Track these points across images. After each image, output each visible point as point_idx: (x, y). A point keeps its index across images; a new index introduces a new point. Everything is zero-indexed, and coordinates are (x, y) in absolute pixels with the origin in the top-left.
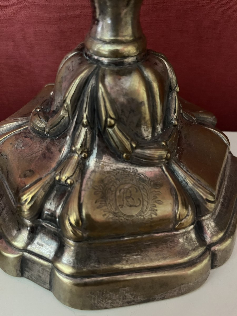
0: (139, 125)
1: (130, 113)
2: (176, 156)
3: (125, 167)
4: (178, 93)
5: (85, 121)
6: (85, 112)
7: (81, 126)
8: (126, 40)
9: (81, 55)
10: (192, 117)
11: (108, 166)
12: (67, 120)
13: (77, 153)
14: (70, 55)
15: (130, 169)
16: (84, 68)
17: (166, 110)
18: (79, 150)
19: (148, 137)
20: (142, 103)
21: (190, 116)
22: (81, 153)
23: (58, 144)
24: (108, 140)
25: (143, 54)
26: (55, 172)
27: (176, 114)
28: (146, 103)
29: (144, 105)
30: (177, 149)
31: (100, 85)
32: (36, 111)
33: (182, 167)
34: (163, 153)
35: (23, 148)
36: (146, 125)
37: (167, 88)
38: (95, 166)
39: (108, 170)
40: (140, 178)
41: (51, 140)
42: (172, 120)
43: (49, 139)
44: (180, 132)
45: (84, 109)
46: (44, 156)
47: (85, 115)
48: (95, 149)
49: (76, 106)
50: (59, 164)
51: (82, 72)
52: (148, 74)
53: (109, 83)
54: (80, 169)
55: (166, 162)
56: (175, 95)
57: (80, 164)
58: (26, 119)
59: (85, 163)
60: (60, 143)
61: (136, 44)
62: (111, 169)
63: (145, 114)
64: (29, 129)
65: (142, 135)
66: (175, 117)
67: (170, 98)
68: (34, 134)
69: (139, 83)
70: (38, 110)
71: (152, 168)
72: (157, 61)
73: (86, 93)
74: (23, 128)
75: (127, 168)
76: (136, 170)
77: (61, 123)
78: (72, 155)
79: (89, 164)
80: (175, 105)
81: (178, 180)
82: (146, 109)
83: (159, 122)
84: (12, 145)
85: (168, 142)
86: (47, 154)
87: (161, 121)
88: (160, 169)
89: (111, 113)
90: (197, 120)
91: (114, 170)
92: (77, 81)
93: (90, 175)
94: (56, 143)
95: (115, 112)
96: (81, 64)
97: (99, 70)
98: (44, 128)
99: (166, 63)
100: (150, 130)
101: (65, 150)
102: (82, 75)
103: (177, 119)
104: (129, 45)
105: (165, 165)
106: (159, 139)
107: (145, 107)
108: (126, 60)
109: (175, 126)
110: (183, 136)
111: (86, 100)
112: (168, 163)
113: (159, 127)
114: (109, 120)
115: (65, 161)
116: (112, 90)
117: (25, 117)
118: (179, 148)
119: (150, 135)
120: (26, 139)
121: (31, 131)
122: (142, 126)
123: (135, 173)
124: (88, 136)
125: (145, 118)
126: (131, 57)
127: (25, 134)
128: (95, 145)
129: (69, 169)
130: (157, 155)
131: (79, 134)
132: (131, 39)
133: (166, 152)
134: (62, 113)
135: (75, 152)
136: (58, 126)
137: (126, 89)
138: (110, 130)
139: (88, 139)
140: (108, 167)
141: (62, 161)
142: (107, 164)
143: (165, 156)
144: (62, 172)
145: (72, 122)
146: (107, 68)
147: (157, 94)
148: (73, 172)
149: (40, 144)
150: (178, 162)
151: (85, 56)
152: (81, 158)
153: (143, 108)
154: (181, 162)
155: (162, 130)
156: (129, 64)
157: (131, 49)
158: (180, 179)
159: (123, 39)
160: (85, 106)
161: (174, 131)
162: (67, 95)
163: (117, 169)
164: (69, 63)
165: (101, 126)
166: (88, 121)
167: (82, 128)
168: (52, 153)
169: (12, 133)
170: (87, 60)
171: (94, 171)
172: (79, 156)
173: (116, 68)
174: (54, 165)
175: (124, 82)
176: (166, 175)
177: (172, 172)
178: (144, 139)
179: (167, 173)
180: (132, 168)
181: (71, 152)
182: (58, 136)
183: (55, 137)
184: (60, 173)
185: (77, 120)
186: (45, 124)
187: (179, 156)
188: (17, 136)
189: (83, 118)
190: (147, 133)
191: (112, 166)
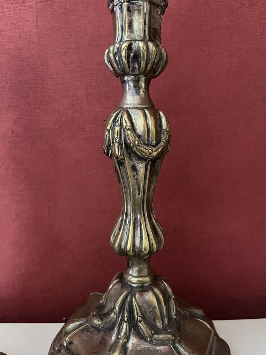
0: (154, 320)
1: (149, 312)
2: (178, 338)
3: (149, 347)
4: (174, 299)
5: (126, 319)
6: (126, 314)
7: (123, 322)
8: (145, 275)
9: (122, 282)
10: (186, 312)
11: (140, 346)
12: (115, 319)
13: (121, 339)
14: (115, 282)
15: (152, 348)
16: (124, 290)
17: (168, 309)
18: (123, 337)
19: (160, 326)
20: (155, 307)
21: (185, 311)
22: (124, 339)
23: (109, 334)
24: (139, 330)
25: (153, 280)
26: (109, 352)
27: (174, 312)
28: (157, 307)
29: (156, 308)
30: (179, 334)
31: (134, 299)
32: (93, 313)
33: (182, 345)
34: (170, 336)
35: (87, 339)
36: (158, 320)
37: (167, 297)
38: (132, 347)
39: (140, 349)
40: (158, 353)
41: (104, 332)
42: (173, 315)
43: (103, 332)
44: (179, 323)
45: (125, 312)
46: (101, 343)
47: (126, 316)
48: (131, 336)
49: (121, 310)
50: (111, 347)
51: (123, 292)
52: (157, 291)
53: (138, 297)
54: (124, 349)
55: (173, 342)
56: (172, 300)
57: (123, 346)
58: (86, 319)
59: (126, 345)
60: (110, 334)
61: (150, 276)
62: (141, 348)
63: (157, 313)
64: (89, 325)
65: (157, 326)
66: (174, 314)
67: (170, 303)
68: (93, 329)
69: (153, 296)
70: (95, 313)
71: (164, 346)
72: (161, 283)
73: (126, 303)
74: (85, 326)
75: (150, 347)
76: (156, 348)
77: (111, 321)
78: (118, 341)
79: (128, 346)
80: (173, 306)
81: (181, 353)
82: (157, 310)
83: (165, 317)
84: (79, 337)
85: (172, 330)
86: (103, 342)
87: (166, 316)
88: (170, 347)
89: (140, 314)
90: (190, 314)
91: (143, 349)
92: (122, 297)
93: (130, 353)
94: (108, 334)
95: (142, 313)
96: (122, 287)
97: (132, 291)
98: (100, 325)
99: (165, 283)
100: (161, 322)
101: (114, 338)
102: (124, 294)
103: (175, 315)
104: (146, 277)
105: (172, 344)
106: (167, 328)
107: (157, 309)
108: (145, 285)
109: (175, 319)
110: (182, 325)
111: (126, 307)
112: (173, 343)
113: (166, 321)
114: (139, 317)
115: (115, 345)
116: (140, 301)
117: (84, 317)
118: (179, 333)
119: (161, 325)
120: (88, 333)
121: (91, 327)
122: (157, 320)
123: (155, 350)
124: (127, 328)
125: (157, 315)
126: (147, 283)
127: (87, 329)
128: (131, 333)
129: (118, 350)
130: (167, 338)
131: (123, 327)
132: (147, 274)
133: (172, 335)
134: (112, 315)
135: (120, 339)
136: (110, 323)
137: (146, 300)
138: (139, 323)
139: (127, 330)
140: (140, 348)
141: (112, 345)
142: (139, 345)
143: (171, 338)
144: (114, 352)
145: (118, 320)
146: (136, 289)
147: (162, 301)
148: (120, 351)
149: (97, 335)
150: (179, 342)
151: (123, 282)
152: (124, 343)
153: (156, 309)
154: (181, 342)
155: (168, 322)
156: (147, 286)
157: (147, 279)
158: (182, 352)
159: (143, 275)
160: (125, 310)
161: (175, 322)
162: (116, 305)
163: (145, 348)
164: (116, 287)
165: (134, 321)
166: (127, 319)
167: (124, 323)
168: (106, 340)
169: (78, 329)
170: (125, 285)
171: (132, 350)
172: (122, 341)
173: (140, 289)
174: (108, 348)
175: (145, 297)
176: (173, 350)
177: (176, 349)
178: (158, 328)
179: (173, 349)
180: (153, 347)
181: (117, 338)
182: (109, 329)
183: (107, 330)
184: (113, 352)
185: (121, 319)
186: (100, 322)
187: (180, 338)
188: (82, 331)
189: (124, 317)
190: (159, 324)
191: (142, 346)
